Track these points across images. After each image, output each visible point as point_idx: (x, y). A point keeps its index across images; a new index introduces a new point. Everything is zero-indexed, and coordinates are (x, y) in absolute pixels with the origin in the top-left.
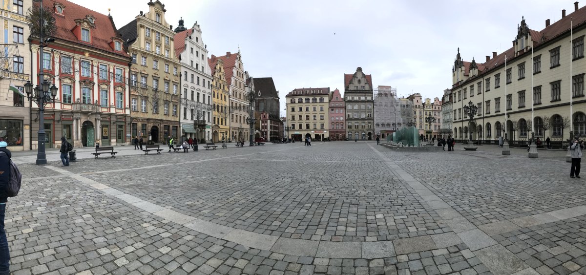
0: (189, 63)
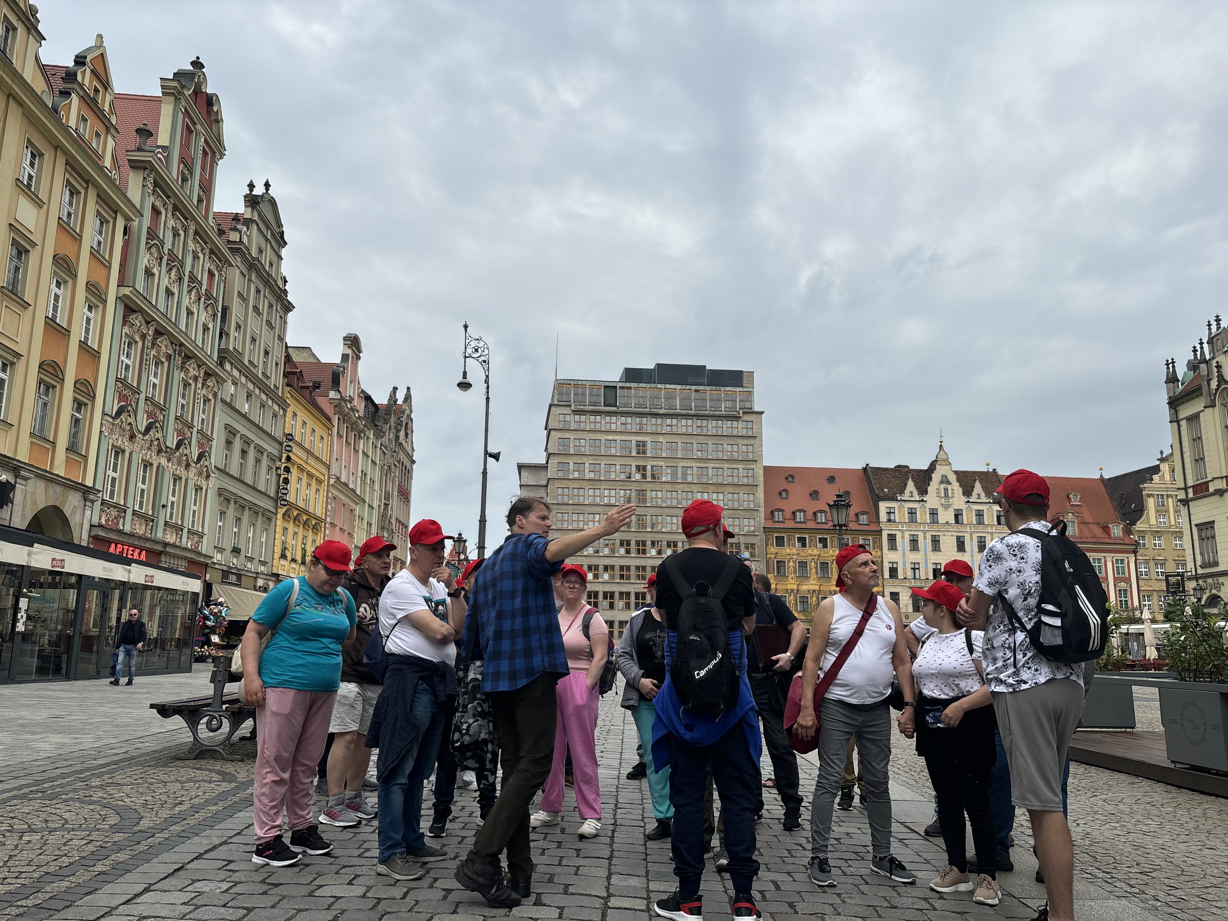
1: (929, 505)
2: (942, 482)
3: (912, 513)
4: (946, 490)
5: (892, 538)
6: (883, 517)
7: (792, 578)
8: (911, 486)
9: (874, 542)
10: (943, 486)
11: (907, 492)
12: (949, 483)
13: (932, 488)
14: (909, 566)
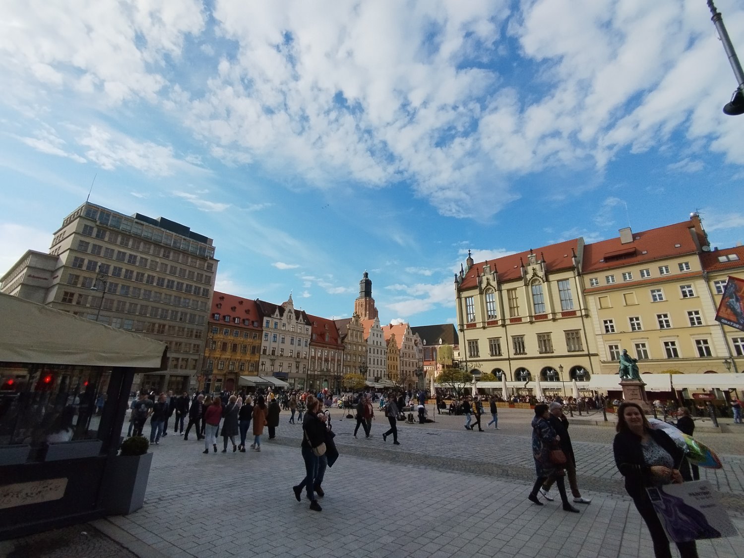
0: (372, 343)
1: (283, 322)
2: (289, 312)
3: (276, 324)
4: (290, 316)
5: (266, 335)
6: (264, 324)
7: (218, 351)
8: (277, 312)
9: (259, 336)
10: (290, 314)
11: (276, 314)
12: (292, 313)
13: (285, 314)
14: (272, 349)
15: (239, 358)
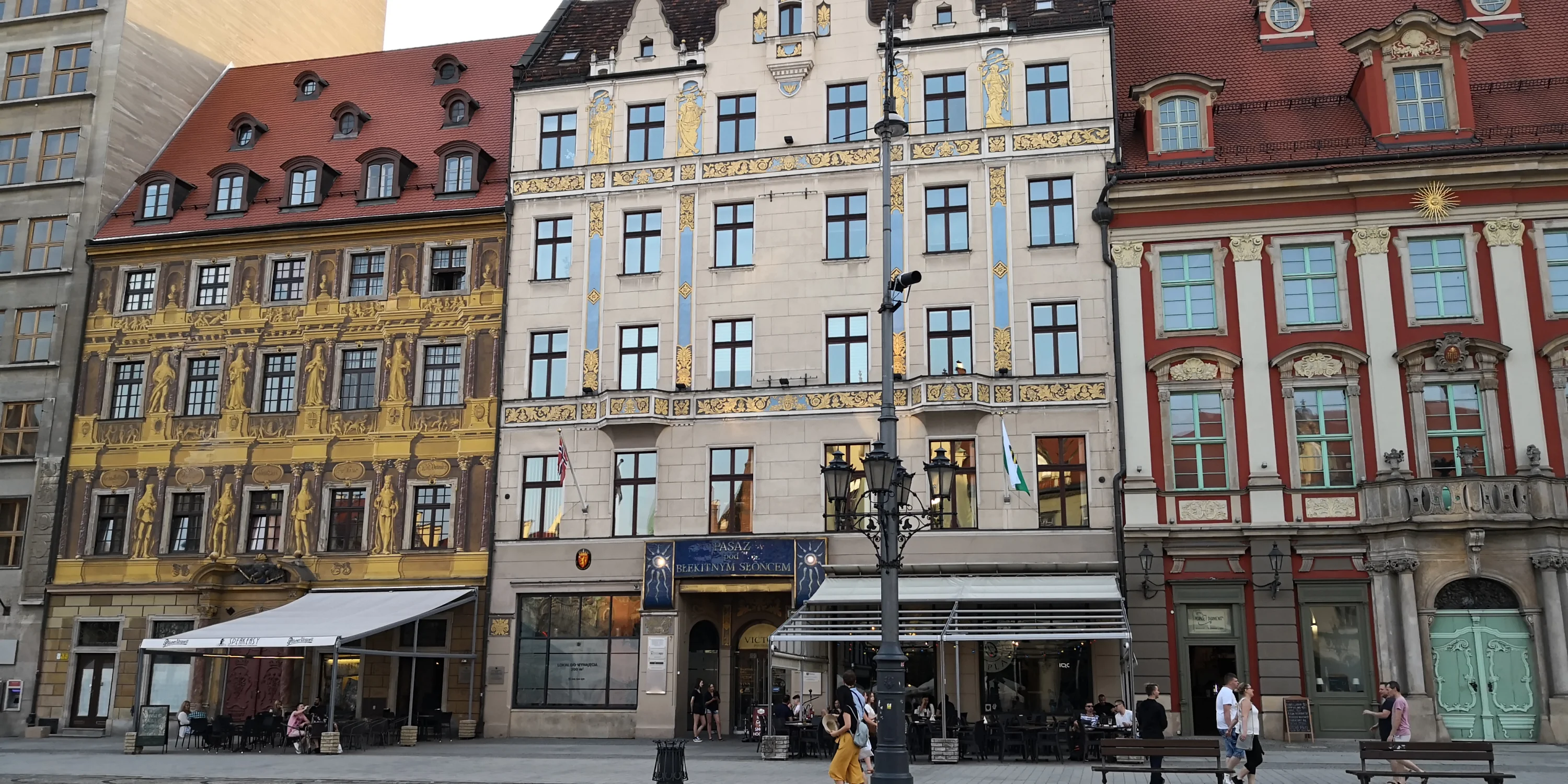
1: (716, 83)
3: (642, 121)
4: (792, 9)
5: (551, 235)
6: (526, 150)
7: (158, 425)
8: (647, 18)
9: (481, 257)
11: (629, 44)
13: (736, 12)
14: (610, 342)
15: (317, 453)
